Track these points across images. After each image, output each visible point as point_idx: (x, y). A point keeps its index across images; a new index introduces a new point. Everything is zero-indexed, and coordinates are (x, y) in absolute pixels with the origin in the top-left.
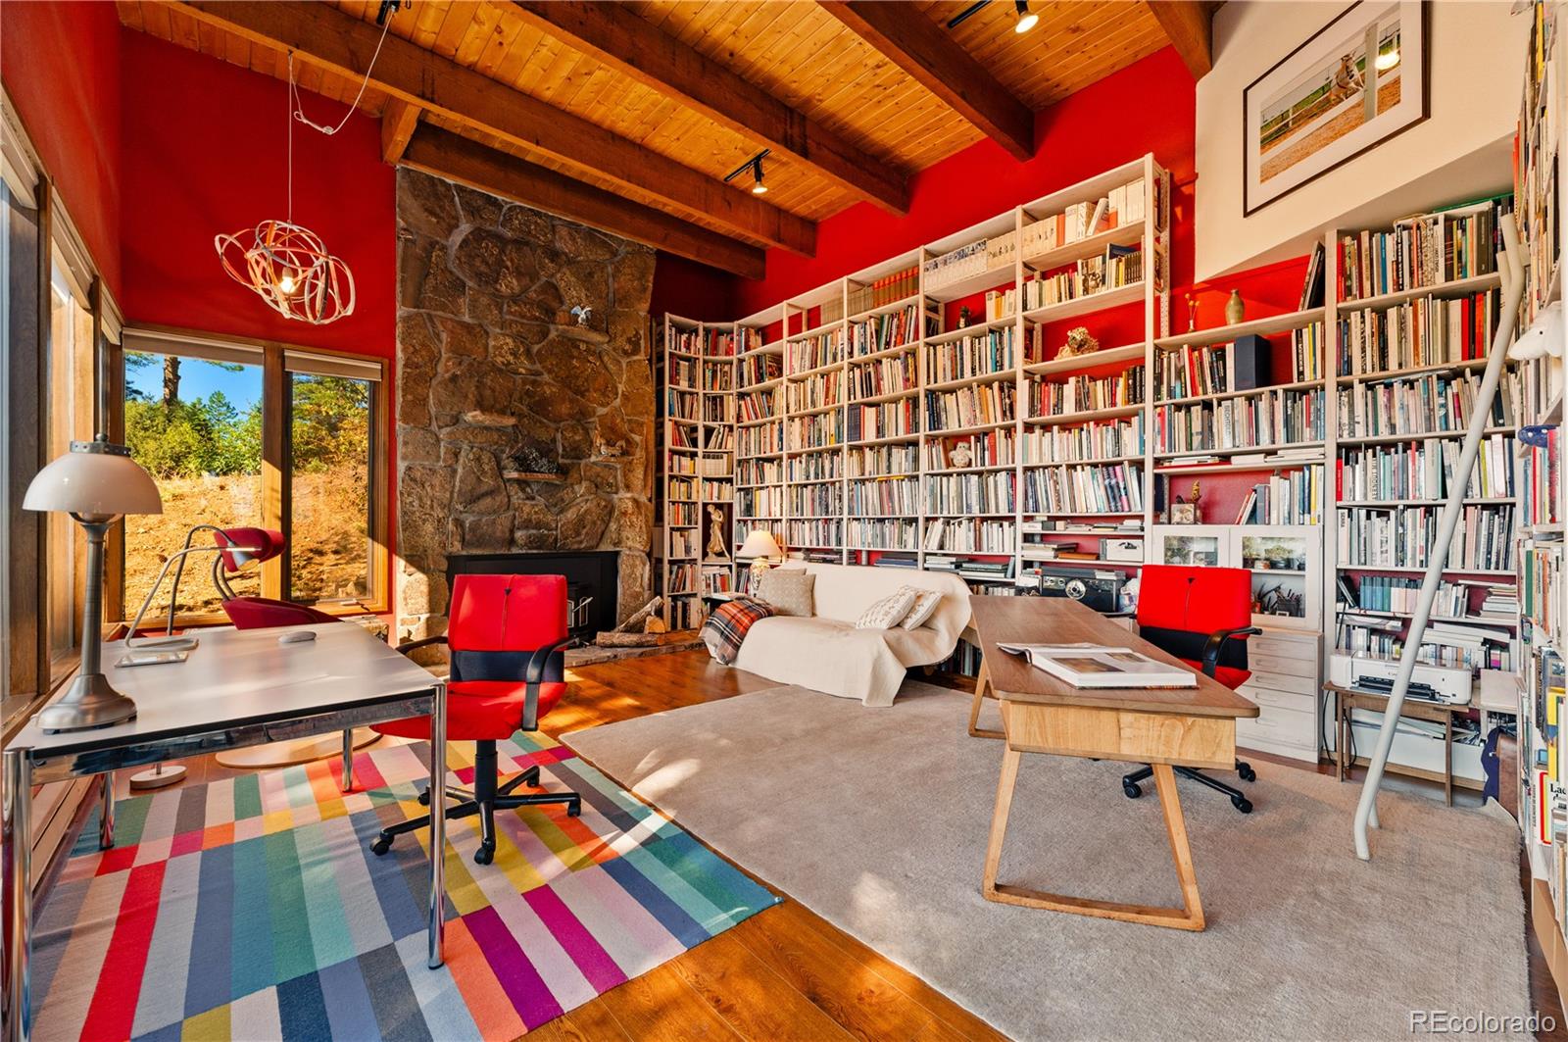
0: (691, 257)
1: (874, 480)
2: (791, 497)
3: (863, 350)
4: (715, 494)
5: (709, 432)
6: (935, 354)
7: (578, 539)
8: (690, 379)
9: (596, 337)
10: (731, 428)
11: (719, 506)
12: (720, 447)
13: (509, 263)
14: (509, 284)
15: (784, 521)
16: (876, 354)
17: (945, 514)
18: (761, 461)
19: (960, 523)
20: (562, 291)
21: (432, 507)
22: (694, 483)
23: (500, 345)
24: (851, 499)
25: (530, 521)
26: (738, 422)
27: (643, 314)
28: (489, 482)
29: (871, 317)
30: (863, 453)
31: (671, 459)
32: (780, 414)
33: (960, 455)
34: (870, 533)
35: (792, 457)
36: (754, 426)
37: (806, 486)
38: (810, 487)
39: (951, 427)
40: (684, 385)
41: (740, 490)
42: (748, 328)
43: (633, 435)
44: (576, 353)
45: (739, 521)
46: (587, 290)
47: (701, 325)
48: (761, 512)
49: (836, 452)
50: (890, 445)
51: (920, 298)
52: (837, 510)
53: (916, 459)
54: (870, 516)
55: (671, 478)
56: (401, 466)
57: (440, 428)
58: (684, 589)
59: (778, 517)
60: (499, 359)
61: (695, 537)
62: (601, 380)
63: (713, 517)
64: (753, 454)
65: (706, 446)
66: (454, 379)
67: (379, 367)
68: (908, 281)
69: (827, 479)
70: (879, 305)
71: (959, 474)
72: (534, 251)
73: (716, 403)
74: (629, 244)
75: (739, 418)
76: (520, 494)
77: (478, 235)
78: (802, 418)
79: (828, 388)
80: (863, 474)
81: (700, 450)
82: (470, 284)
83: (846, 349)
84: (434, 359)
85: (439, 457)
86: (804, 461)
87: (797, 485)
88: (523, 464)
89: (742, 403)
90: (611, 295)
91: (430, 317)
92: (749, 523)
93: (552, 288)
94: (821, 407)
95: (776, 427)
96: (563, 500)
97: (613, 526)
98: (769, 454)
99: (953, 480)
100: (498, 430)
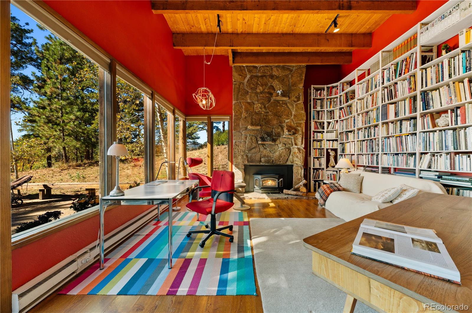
0: (319, 64)
1: (393, 136)
2: (358, 145)
3: (389, 80)
4: (331, 145)
5: (329, 123)
6: (426, 73)
7: (280, 161)
8: (321, 106)
9: (284, 99)
10: (337, 121)
11: (332, 150)
12: (333, 128)
13: (259, 83)
14: (260, 89)
15: (355, 155)
16: (395, 80)
17: (432, 151)
18: (347, 132)
19: (440, 156)
20: (275, 87)
21: (241, 152)
22: (323, 142)
23: (257, 106)
24: (383, 145)
25: (265, 155)
26: (339, 119)
27: (301, 88)
28: (254, 145)
29: (392, 65)
30: (388, 125)
31: (314, 134)
32: (354, 114)
33: (441, 121)
34: (391, 160)
35: (359, 129)
36: (345, 120)
37: (364, 141)
38: (365, 141)
39: (436, 106)
40: (319, 108)
41: (340, 143)
42: (343, 83)
43: (298, 128)
44: (279, 105)
45: (340, 155)
46: (282, 85)
47: (325, 86)
48: (347, 151)
49: (376, 126)
50: (401, 121)
51: (418, 49)
52: (377, 150)
53: (415, 125)
54: (392, 152)
55: (314, 140)
56: (234, 141)
57: (242, 131)
58: (319, 178)
59: (353, 153)
60: (257, 111)
61: (323, 161)
62: (287, 112)
63: (330, 154)
64: (345, 130)
65: (328, 128)
66: (246, 118)
67: (229, 117)
68: (412, 42)
69: (373, 137)
70: (396, 58)
71: (440, 131)
72: (266, 77)
73: (331, 112)
74: (296, 66)
75: (340, 117)
76: (263, 148)
77: (251, 78)
78: (362, 114)
79: (373, 100)
80: (388, 134)
81: (325, 130)
82: (250, 91)
83: (381, 81)
84: (241, 113)
85: (242, 139)
86: (363, 131)
87: (361, 141)
88: (263, 139)
89: (341, 111)
90: (290, 84)
91: (240, 102)
92: (343, 156)
93: (272, 88)
94: (370, 108)
95: (353, 119)
96: (275, 149)
97: (291, 157)
98: (350, 130)
99: (436, 134)
100: (256, 130)
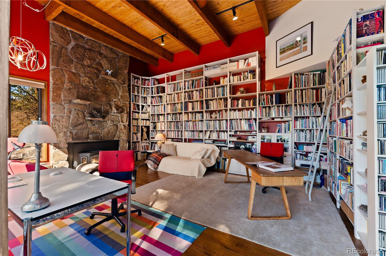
0: (139, 59)
1: (191, 121)
2: (168, 125)
3: (188, 88)
4: (145, 123)
5: (143, 107)
6: (208, 91)
7: (108, 137)
8: (138, 92)
9: (113, 79)
10: (149, 106)
12: (146, 111)
13: (87, 56)
14: (87, 62)
15: (166, 131)
16: (192, 89)
17: (210, 130)
18: (158, 115)
19: (214, 132)
20: (103, 65)
21: (62, 128)
22: (139, 120)
23: (84, 80)
24: (185, 126)
25: (94, 132)
26: (151, 104)
27: (126, 73)
28: (81, 120)
29: (190, 80)
30: (188, 114)
31: (133, 114)
32: (164, 103)
33: (213, 116)
34: (190, 134)
35: (168, 114)
36: (156, 106)
37: (172, 122)
38: (173, 122)
39: (212, 109)
40: (136, 93)
41: (152, 122)
42: (154, 79)
43: (123, 107)
44: (107, 83)
45: (152, 131)
46: (110, 65)
47: (140, 77)
48: (159, 128)
49: (181, 113)
50: (196, 112)
51: (204, 77)
52: (181, 128)
53: (203, 116)
54: (190, 130)
55: (133, 119)
56: (52, 115)
57: (65, 104)
58: (136, 149)
59: (164, 130)
60: (84, 84)
61: (139, 135)
62: (114, 91)
63: (144, 130)
64: (156, 113)
65: (142, 110)
66: (70, 89)
67: (44, 84)
68: (200, 72)
69: (178, 120)
70: (192, 77)
71: (214, 120)
72: (94, 52)
73: (145, 98)
74: (122, 53)
75: (152, 103)
76: (91, 124)
77: (77, 46)
78: (171, 104)
79: (178, 97)
80: (188, 119)
81: (140, 111)
82: (74, 60)
83: (183, 88)
84: (63, 83)
85: (64, 113)
86: (171, 115)
87: (169, 122)
88: (92, 116)
89: (153, 99)
90: (117, 67)
91: (62, 70)
92: (155, 131)
93: (99, 64)
94: (176, 102)
95: (163, 106)
96: (103, 126)
97: (118, 133)
98: (161, 113)
99: (212, 122)
100: (84, 105)
